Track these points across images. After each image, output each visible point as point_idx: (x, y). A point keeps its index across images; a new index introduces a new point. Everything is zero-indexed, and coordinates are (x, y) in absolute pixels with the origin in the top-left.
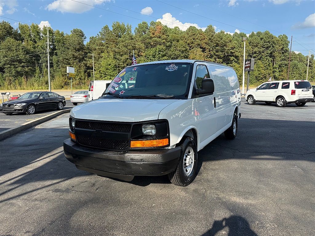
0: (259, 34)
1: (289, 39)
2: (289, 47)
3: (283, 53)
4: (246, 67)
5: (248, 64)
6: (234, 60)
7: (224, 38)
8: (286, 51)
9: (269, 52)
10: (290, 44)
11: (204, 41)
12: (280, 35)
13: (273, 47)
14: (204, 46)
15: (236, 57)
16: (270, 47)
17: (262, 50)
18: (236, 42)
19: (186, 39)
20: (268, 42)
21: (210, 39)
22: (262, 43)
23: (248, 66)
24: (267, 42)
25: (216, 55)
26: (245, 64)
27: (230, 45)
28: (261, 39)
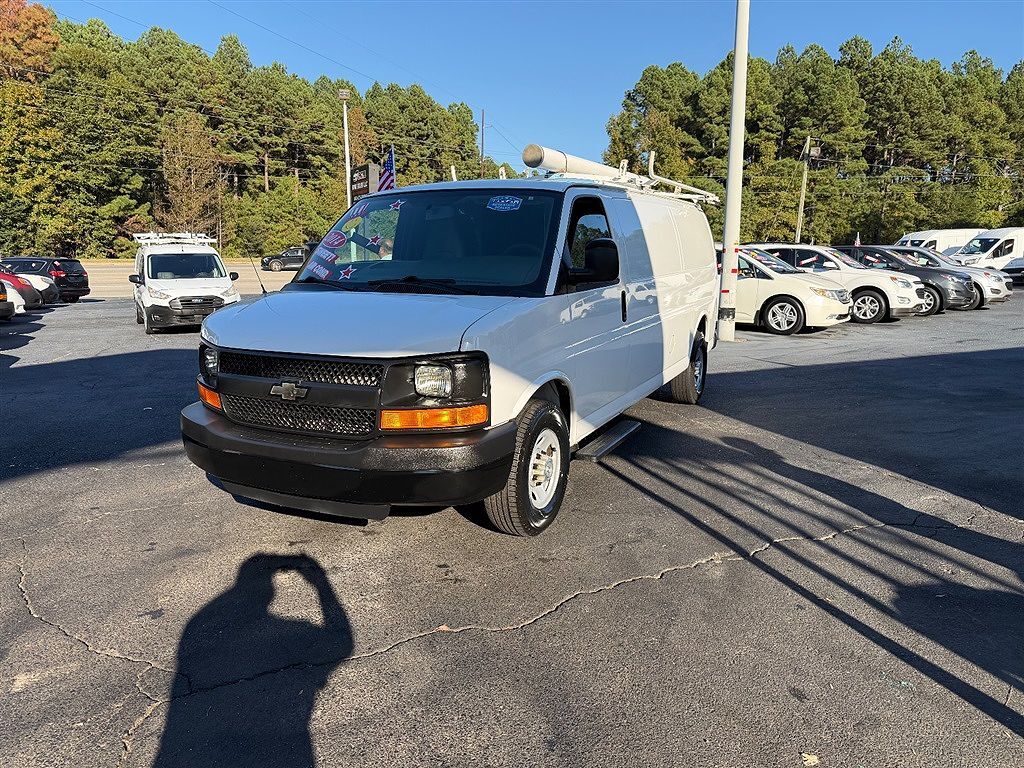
0: (393, 90)
1: (476, 119)
2: (478, 142)
3: (463, 159)
4: (355, 191)
5: (361, 181)
6: (323, 165)
7: (285, 91)
8: (471, 154)
9: (428, 153)
10: (479, 134)
11: (214, 89)
12: (452, 104)
13: (436, 137)
14: (215, 105)
15: (330, 157)
16: (428, 136)
17: (405, 141)
18: (325, 107)
19: (139, 72)
20: (422, 121)
21: (235, 85)
22: (403, 120)
23: (359, 190)
24: (418, 121)
25: (262, 145)
26: (352, 183)
27: (308, 117)
28: (403, 108)
